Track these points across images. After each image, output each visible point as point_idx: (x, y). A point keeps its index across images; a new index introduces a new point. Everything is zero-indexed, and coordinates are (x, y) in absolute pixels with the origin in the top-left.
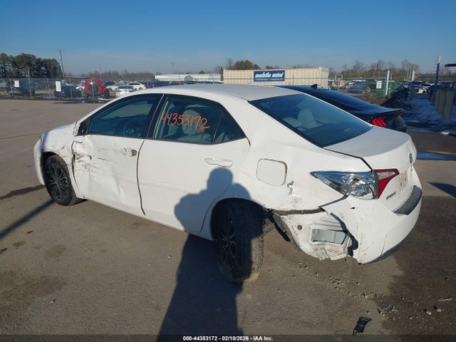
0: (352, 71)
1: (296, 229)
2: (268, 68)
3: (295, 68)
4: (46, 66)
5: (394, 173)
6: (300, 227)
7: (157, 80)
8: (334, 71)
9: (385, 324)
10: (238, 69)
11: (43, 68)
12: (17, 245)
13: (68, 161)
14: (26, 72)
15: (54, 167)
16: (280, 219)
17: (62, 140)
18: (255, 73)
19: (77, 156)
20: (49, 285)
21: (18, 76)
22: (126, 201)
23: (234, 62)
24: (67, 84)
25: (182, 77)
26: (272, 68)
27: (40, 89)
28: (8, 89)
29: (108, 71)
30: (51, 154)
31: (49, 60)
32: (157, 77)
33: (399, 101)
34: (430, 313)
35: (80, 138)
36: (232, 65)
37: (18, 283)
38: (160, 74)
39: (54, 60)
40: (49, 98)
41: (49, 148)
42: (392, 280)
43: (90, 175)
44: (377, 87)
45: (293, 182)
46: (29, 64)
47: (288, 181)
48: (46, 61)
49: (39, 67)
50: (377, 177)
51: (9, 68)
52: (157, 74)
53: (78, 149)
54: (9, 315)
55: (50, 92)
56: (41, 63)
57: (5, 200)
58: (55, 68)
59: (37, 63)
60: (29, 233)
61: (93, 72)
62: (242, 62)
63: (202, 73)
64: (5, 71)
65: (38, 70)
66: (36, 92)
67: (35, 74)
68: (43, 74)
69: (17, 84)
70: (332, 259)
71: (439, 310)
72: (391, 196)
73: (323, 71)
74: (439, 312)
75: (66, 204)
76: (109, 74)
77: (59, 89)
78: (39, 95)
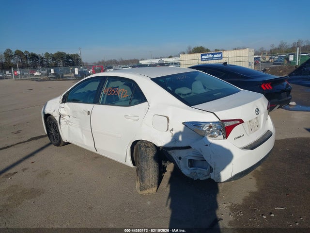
0: (278, 49)
1: (178, 159)
2: (216, 50)
3: (235, 49)
4: (72, 59)
5: (239, 122)
6: (180, 158)
7: (141, 64)
8: (264, 50)
9: (231, 223)
10: (195, 53)
11: (70, 60)
12: (24, 170)
13: (57, 119)
14: (61, 63)
15: (51, 123)
16: (167, 153)
17: (54, 107)
18: (202, 55)
19: (62, 116)
20: (34, 193)
21: (55, 66)
22: (86, 143)
23: (193, 48)
24: (84, 70)
25: (156, 61)
26: (219, 51)
27: (67, 73)
28: (48, 75)
29: (110, 60)
30: (49, 115)
31: (74, 55)
32: (140, 62)
33: (305, 69)
34: (265, 217)
35: (63, 105)
36: (191, 50)
37: (18, 192)
38: (143, 60)
39: (77, 55)
40: (71, 79)
41: (47, 111)
42: (248, 194)
43: (69, 128)
44: (290, 60)
45: (173, 129)
46: (62, 58)
47: (170, 128)
48: (72, 55)
49: (68, 59)
50: (223, 124)
51: (50, 61)
52: (141, 60)
53: (62, 112)
54: (7, 210)
55: (71, 75)
56: (69, 57)
57: (26, 143)
58: (77, 59)
59: (67, 57)
60: (32, 163)
61: (101, 61)
62: (198, 48)
63: (171, 57)
64: (48, 63)
65: (67, 62)
66: (64, 76)
67: (66, 64)
68: (70, 64)
69: (52, 71)
70: (201, 179)
71: (273, 215)
72: (238, 137)
73: (249, 51)
74: (273, 217)
75: (58, 145)
76: (111, 61)
77: (77, 73)
78: (65, 77)
